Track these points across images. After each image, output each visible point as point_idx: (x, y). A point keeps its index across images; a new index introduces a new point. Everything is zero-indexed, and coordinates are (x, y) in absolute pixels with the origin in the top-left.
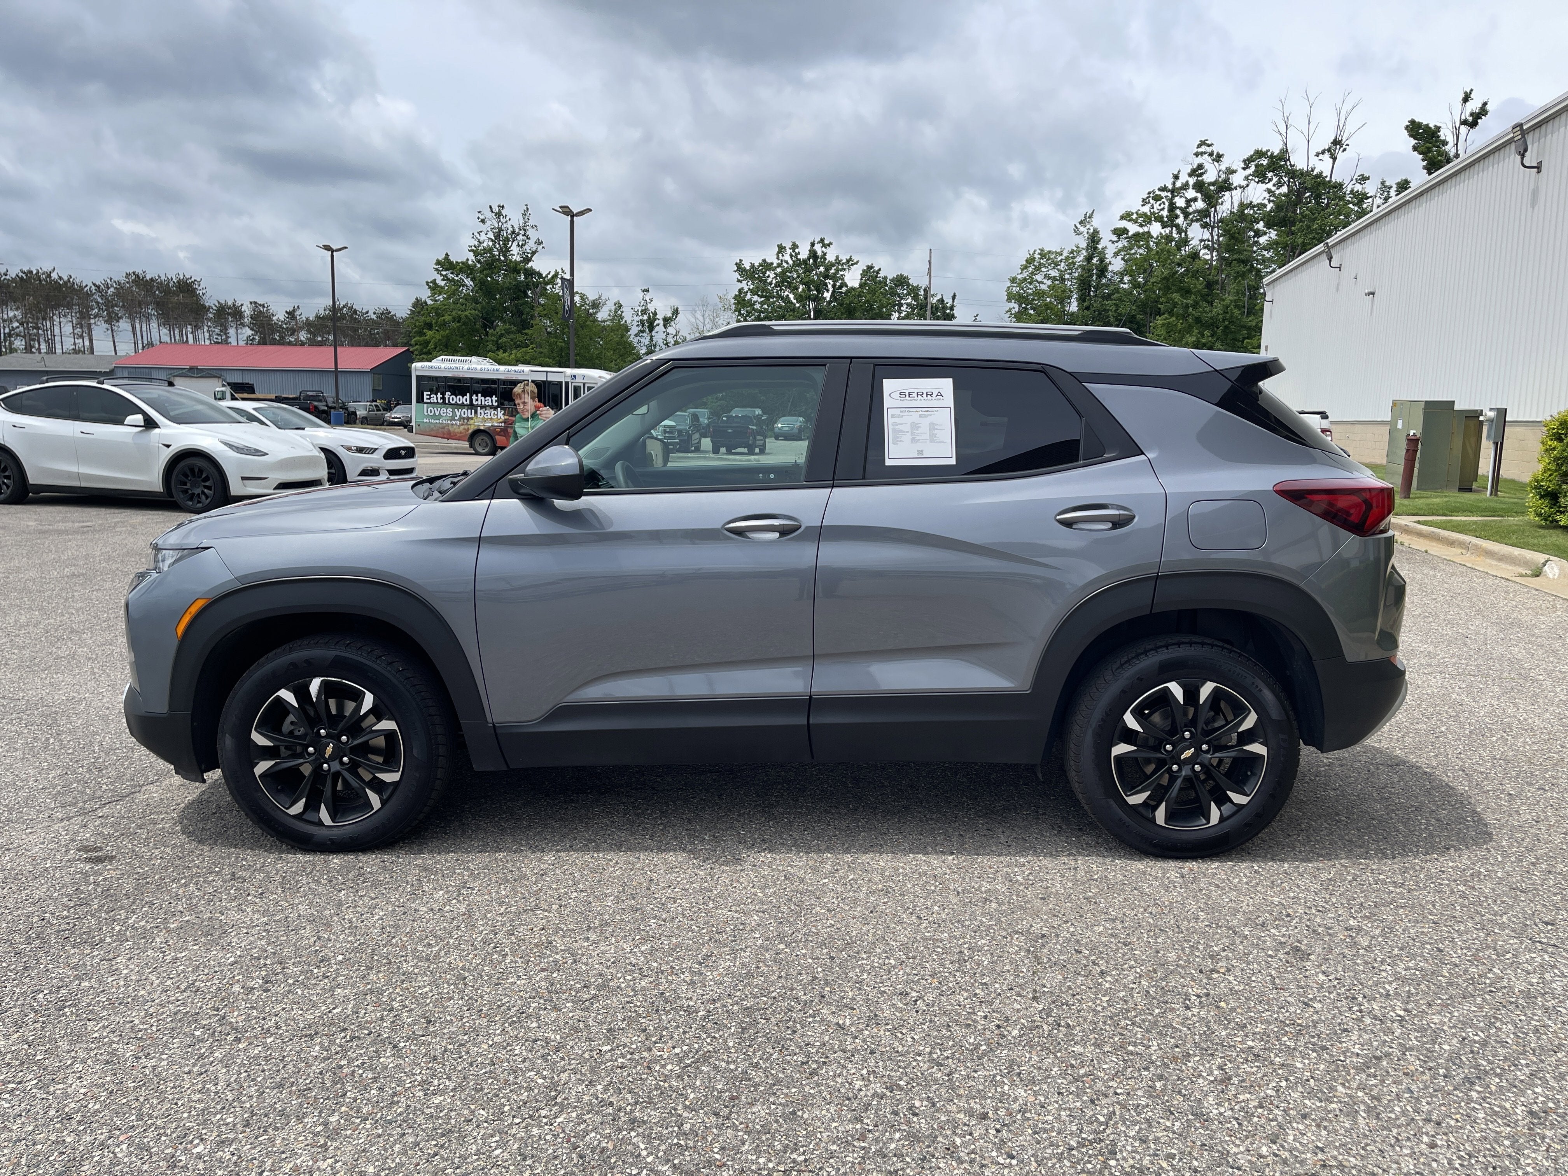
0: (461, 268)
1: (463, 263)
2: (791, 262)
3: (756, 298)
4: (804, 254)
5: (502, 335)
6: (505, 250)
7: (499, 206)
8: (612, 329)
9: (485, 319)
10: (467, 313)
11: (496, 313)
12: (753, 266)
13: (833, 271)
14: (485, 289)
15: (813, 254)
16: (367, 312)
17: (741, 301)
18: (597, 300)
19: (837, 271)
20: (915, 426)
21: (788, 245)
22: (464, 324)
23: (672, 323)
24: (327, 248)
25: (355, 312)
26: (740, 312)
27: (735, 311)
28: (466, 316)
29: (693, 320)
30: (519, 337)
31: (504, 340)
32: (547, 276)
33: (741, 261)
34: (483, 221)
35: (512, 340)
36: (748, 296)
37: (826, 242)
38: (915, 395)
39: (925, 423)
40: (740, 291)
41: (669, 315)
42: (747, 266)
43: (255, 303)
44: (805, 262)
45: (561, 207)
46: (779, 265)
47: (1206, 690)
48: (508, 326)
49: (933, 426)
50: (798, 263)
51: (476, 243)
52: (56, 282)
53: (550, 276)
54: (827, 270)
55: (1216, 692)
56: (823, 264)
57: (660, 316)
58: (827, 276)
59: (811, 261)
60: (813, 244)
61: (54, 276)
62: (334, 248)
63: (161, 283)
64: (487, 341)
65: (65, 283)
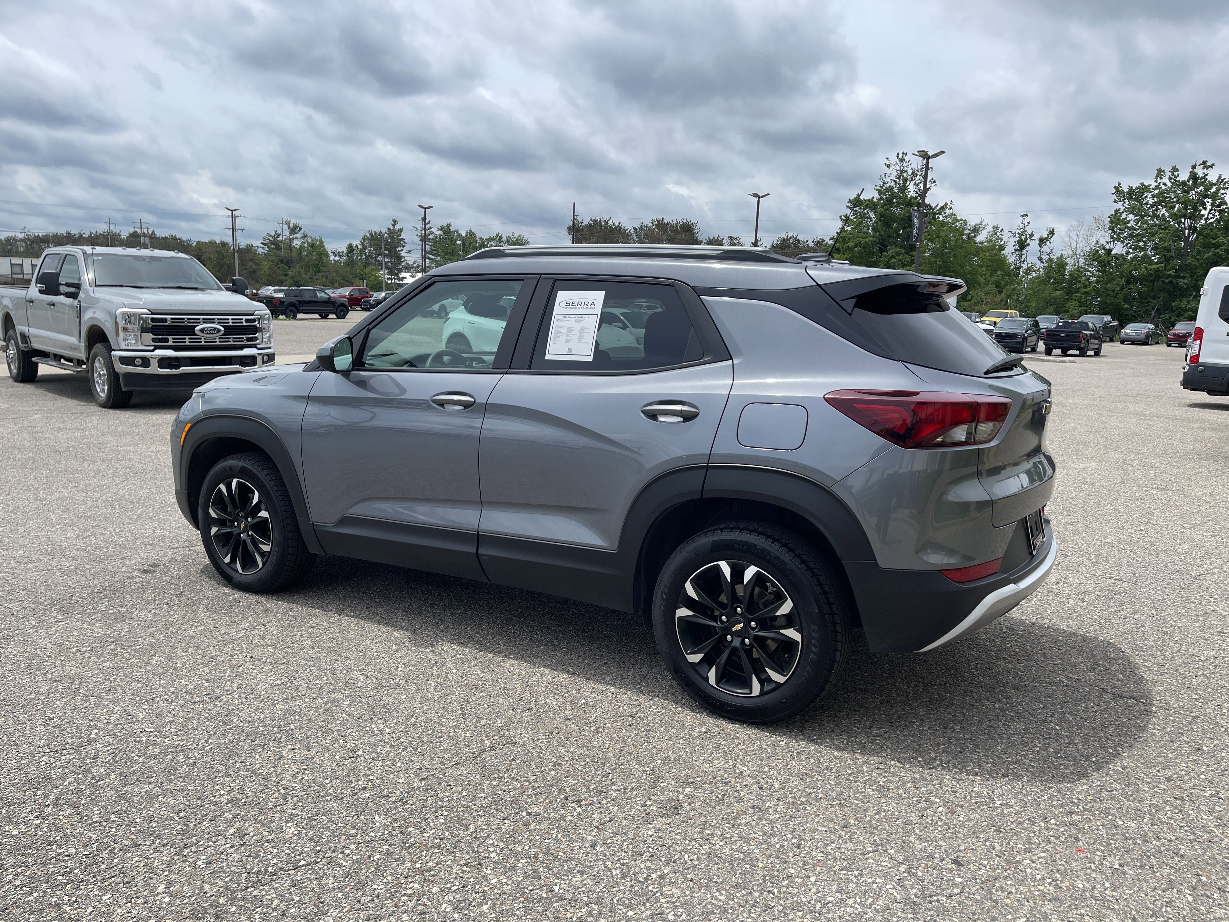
0: (867, 205)
1: (869, 200)
2: (1169, 184)
3: (1131, 217)
4: (1184, 176)
5: (893, 257)
6: (904, 189)
7: (903, 153)
8: (988, 249)
9: (881, 244)
10: (866, 240)
11: (891, 240)
12: (1130, 188)
13: (1214, 189)
14: (885, 220)
15: (1194, 177)
16: (807, 241)
17: (1116, 220)
18: (978, 225)
19: (1218, 190)
20: (570, 329)
21: (1168, 169)
22: (864, 248)
23: (1048, 243)
24: (756, 195)
25: (798, 241)
26: (1113, 230)
27: (1110, 229)
28: (866, 242)
29: (1067, 239)
30: (907, 258)
31: (893, 260)
32: (935, 208)
33: (1119, 184)
34: (888, 166)
35: (900, 260)
36: (1124, 216)
37: (1208, 164)
38: (576, 304)
39: (577, 326)
40: (1116, 211)
41: (1045, 236)
42: (1126, 189)
43: (731, 237)
44: (1184, 183)
45: (918, 152)
46: (1157, 188)
47: (750, 572)
48: (898, 249)
49: (582, 329)
50: (1177, 184)
51: (882, 184)
52: (611, 227)
53: (938, 208)
54: (1207, 190)
55: (758, 575)
56: (1202, 184)
57: (1037, 237)
58: (1206, 196)
59: (1191, 182)
60: (1194, 167)
61: (610, 223)
62: (761, 195)
63: (673, 226)
64: (880, 262)
65: (616, 227)
